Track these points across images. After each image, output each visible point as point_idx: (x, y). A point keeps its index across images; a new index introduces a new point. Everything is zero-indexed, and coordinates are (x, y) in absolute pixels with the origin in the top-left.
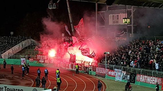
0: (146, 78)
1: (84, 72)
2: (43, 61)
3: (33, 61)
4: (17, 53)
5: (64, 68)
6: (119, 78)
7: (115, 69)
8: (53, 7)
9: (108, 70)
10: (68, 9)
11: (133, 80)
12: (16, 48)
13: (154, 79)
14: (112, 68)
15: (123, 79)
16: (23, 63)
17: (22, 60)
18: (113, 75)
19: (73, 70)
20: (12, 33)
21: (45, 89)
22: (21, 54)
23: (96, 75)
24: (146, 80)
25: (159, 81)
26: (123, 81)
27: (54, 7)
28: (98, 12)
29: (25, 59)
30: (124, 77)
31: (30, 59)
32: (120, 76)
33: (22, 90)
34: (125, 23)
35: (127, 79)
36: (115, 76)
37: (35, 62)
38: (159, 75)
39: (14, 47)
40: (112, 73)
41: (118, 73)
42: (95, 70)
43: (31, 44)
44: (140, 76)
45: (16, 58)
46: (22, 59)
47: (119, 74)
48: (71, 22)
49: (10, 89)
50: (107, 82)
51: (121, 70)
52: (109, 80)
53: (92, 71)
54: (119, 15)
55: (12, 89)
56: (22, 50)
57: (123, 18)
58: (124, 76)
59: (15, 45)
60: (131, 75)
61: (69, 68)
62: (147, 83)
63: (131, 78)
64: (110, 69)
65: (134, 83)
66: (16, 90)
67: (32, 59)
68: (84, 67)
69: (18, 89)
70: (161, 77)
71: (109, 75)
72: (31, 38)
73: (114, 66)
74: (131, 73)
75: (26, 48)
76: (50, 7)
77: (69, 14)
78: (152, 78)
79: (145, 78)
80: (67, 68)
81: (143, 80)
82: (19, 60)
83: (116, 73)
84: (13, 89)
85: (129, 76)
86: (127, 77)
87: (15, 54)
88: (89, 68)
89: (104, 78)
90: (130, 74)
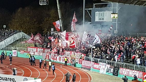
0: (129, 71)
1: (71, 65)
2: (33, 53)
3: (23, 53)
4: (9, 45)
5: (53, 60)
6: (103, 70)
7: (100, 63)
8: (43, 3)
9: (93, 63)
10: (58, 5)
11: (116, 73)
12: (9, 41)
13: (136, 73)
14: (97, 61)
15: (107, 72)
16: (14, 55)
17: (14, 52)
18: (98, 68)
19: (61, 62)
20: (5, 26)
21: (35, 79)
22: (13, 46)
23: (82, 68)
24: (128, 74)
25: (140, 75)
26: (107, 73)
27: (45, 3)
28: (85, 9)
29: (16, 51)
30: (108, 71)
31: (21, 51)
32: (104, 69)
33: (14, 79)
34: (113, 17)
35: (111, 72)
36: (100, 69)
37: (26, 54)
38: (140, 69)
39: (6, 39)
40: (97, 66)
41: (102, 66)
42: (81, 63)
43: (22, 37)
44: (123, 70)
45: (8, 50)
46: (13, 50)
47: (104, 67)
48: (60, 17)
49: (3, 78)
50: (92, 74)
51: (105, 64)
52: (94, 72)
53: (78, 63)
54: (105, 12)
55: (4, 78)
56: (14, 42)
57: (112, 14)
58: (108, 69)
59: (7, 38)
60: (115, 68)
61: (57, 60)
62: (129, 76)
63: (114, 71)
64: (95, 62)
65: (117, 76)
66: (8, 78)
67: (23, 51)
68: (71, 60)
69: (10, 78)
70: (142, 71)
71: (94, 68)
72: (22, 31)
73: (99, 60)
74: (115, 67)
75: (18, 40)
76: (41, 3)
77: (59, 11)
78: (133, 71)
79: (127, 71)
80: (55, 61)
81: (126, 73)
82: (11, 51)
83: (100, 67)
84: (6, 78)
85: (112, 69)
86: (110, 70)
87: (7, 46)
88: (76, 61)
89: (89, 71)
90: (113, 67)
